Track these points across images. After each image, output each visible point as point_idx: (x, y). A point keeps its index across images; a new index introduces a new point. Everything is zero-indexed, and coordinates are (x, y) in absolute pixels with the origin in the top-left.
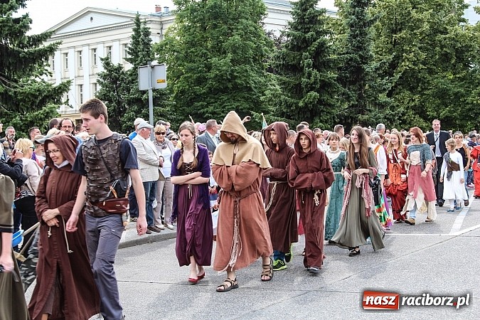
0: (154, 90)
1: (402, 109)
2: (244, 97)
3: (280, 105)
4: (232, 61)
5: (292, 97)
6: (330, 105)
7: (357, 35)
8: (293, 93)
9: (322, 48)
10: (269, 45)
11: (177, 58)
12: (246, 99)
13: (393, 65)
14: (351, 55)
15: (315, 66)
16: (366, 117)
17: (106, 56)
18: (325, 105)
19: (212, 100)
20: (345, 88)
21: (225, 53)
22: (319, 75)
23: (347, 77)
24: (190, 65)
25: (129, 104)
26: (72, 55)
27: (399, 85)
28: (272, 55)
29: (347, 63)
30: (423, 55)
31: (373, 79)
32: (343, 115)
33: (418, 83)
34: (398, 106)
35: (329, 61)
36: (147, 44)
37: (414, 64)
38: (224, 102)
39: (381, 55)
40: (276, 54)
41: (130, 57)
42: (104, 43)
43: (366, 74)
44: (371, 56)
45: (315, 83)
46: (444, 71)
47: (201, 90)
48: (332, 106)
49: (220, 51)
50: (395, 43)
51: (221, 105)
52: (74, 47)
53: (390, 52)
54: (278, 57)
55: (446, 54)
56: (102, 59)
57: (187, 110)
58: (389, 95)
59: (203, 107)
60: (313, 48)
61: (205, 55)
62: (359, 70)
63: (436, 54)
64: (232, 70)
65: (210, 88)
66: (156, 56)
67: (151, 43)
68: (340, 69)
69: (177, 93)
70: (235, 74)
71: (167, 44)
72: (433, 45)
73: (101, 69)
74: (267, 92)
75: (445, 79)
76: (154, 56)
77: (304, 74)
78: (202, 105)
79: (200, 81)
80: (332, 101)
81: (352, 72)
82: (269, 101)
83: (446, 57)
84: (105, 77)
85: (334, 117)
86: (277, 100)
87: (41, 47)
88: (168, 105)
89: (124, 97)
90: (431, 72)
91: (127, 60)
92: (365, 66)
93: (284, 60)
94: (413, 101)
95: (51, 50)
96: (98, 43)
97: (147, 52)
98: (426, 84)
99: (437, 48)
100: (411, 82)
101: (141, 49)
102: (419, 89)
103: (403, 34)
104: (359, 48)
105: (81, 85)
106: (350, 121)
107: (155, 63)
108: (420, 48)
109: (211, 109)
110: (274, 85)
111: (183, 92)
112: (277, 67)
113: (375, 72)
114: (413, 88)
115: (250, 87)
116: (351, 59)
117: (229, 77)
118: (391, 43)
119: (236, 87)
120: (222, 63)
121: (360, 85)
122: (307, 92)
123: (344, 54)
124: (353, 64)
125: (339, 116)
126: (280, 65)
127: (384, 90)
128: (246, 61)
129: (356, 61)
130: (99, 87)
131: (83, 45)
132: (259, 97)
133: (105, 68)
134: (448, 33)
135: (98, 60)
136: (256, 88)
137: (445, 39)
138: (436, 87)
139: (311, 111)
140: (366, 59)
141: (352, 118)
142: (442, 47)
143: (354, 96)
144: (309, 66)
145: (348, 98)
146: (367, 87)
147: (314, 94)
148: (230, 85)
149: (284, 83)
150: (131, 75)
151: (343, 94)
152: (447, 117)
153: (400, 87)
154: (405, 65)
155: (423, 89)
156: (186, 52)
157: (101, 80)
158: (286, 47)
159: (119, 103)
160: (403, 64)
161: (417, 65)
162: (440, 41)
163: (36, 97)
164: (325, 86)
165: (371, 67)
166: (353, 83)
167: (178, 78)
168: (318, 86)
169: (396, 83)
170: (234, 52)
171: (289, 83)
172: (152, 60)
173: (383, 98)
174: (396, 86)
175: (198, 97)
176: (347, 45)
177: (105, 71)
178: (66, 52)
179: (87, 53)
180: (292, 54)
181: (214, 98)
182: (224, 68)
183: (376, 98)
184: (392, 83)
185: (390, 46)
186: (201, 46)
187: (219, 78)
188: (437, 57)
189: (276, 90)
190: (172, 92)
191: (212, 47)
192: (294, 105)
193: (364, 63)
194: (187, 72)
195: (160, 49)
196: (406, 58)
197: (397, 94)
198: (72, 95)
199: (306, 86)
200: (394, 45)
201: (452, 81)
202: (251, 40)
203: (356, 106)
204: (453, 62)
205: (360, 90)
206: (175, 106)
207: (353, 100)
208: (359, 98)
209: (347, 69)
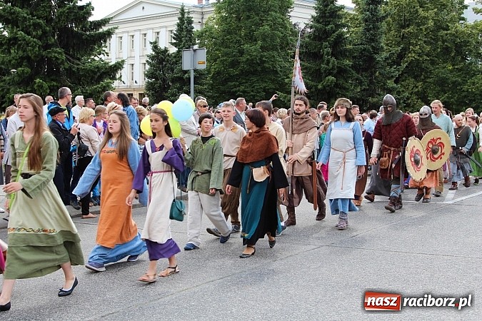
0: (195, 71)
1: (406, 94)
2: (270, 79)
4: (261, 47)
5: (312, 81)
6: (345, 88)
7: (371, 29)
8: (313, 77)
9: (340, 39)
10: (295, 34)
11: (215, 44)
12: (273, 81)
13: (401, 56)
14: (365, 46)
15: (333, 55)
16: (375, 100)
17: (154, 40)
18: (340, 88)
19: (244, 81)
20: (358, 74)
21: (256, 40)
22: (336, 62)
23: (360, 65)
24: (226, 50)
25: (172, 82)
26: (126, 38)
27: (405, 73)
29: (361, 52)
30: (428, 48)
31: (383, 67)
32: (355, 97)
33: (421, 72)
34: (403, 91)
35: (346, 50)
36: (190, 31)
37: (419, 56)
38: (253, 83)
39: (391, 47)
41: (175, 41)
42: (153, 29)
43: (377, 63)
44: (382, 47)
45: (333, 69)
46: (444, 62)
47: (234, 72)
48: (347, 90)
49: (251, 38)
50: (403, 37)
51: (251, 85)
52: (128, 32)
53: (399, 44)
54: (302, 46)
55: (447, 48)
56: (151, 43)
57: (222, 88)
58: (396, 82)
60: (332, 39)
61: (238, 42)
62: (371, 59)
63: (438, 48)
64: (261, 56)
65: (242, 71)
66: (197, 42)
67: (193, 30)
68: (354, 57)
69: (214, 74)
70: (264, 59)
71: (206, 31)
72: (436, 40)
73: (150, 51)
74: (291, 76)
75: (446, 69)
76: (195, 41)
77: (323, 61)
78: (235, 85)
79: (234, 64)
80: (347, 85)
81: (364, 61)
83: (446, 51)
84: (152, 58)
87: (101, 30)
88: (206, 84)
89: (169, 75)
90: (433, 63)
91: (172, 44)
92: (376, 56)
93: (307, 48)
94: (417, 87)
95: (109, 34)
96: (147, 29)
97: (190, 37)
98: (429, 74)
99: (439, 43)
100: (415, 71)
101: (184, 35)
102: (422, 77)
103: (410, 29)
104: (372, 40)
105: (133, 65)
106: (361, 103)
107: (196, 47)
108: (425, 42)
109: (242, 88)
111: (218, 73)
113: (385, 61)
114: (417, 76)
115: (276, 71)
116: (365, 50)
117: (258, 61)
118: (400, 36)
119: (265, 71)
120: (253, 49)
121: (371, 72)
122: (326, 77)
123: (358, 45)
124: (367, 54)
125: (352, 98)
126: (303, 52)
127: (392, 77)
128: (274, 48)
129: (369, 51)
130: (148, 67)
131: (135, 31)
132: (283, 79)
133: (154, 51)
134: (447, 30)
135: (148, 43)
136: (281, 71)
137: (446, 35)
138: (437, 76)
139: (328, 93)
140: (377, 50)
141: (363, 100)
142: (444, 41)
143: (366, 81)
144: (328, 54)
145: (361, 83)
146: (377, 74)
147: (331, 78)
148: (259, 69)
149: (306, 68)
150: (175, 57)
151: (357, 79)
153: (406, 75)
154: (411, 56)
155: (425, 78)
156: (223, 39)
157: (150, 61)
158: (309, 37)
159: (164, 81)
160: (410, 55)
161: (421, 57)
162: (442, 36)
163: (95, 73)
164: (341, 72)
165: (381, 57)
166: (365, 70)
167: (215, 60)
168: (335, 72)
169: (402, 71)
170: (264, 40)
171: (310, 68)
172: (194, 45)
173: (391, 83)
174: (402, 74)
175: (231, 78)
176: (362, 37)
177: (154, 53)
178: (120, 36)
179: (138, 37)
180: (314, 43)
181: (245, 79)
182: (255, 53)
183: (385, 84)
184: (399, 71)
185: (399, 39)
186: (236, 34)
187: (250, 62)
188: (439, 50)
190: (209, 72)
191: (245, 35)
192: (314, 88)
193: (376, 53)
194: (223, 56)
195: (200, 36)
196: (412, 50)
197: (403, 81)
198: (124, 73)
199: (325, 71)
200: (402, 39)
201: (451, 71)
202: (279, 30)
203: (367, 90)
204: (453, 55)
205: (371, 76)
206: (212, 85)
207: (365, 85)
208: (370, 83)
209: (361, 58)
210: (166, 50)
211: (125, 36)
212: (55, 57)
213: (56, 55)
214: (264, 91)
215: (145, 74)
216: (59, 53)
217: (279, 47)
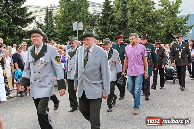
5: (103, 33)
7: (124, 13)
9: (113, 17)
14: (122, 20)
15: (111, 23)
20: (120, 30)
21: (77, 19)
22: (112, 26)
23: (121, 27)
24: (65, 24)
29: (121, 22)
30: (143, 20)
31: (129, 27)
35: (115, 22)
36: (51, 17)
41: (45, 21)
43: (127, 26)
44: (129, 20)
45: (111, 29)
49: (75, 19)
60: (110, 17)
62: (125, 24)
66: (54, 21)
68: (118, 24)
71: (57, 17)
75: (149, 27)
77: (107, 26)
79: (69, 29)
81: (122, 25)
83: (149, 20)
92: (127, 23)
93: (100, 21)
95: (34, 18)
101: (49, 18)
103: (136, 13)
104: (125, 17)
113: (130, 25)
121: (125, 29)
122: (109, 32)
123: (120, 19)
126: (99, 23)
129: (124, 22)
133: (37, 25)
143: (123, 33)
144: (109, 23)
147: (111, 32)
149: (101, 29)
152: (150, 39)
154: (137, 23)
158: (101, 17)
164: (114, 30)
165: (128, 23)
166: (123, 29)
167: (61, 28)
171: (103, 29)
180: (103, 19)
192: (104, 36)
193: (126, 22)
195: (55, 18)
199: (108, 30)
202: (85, 15)
204: (152, 22)
205: (125, 31)
208: (125, 34)
209: (121, 24)
210: (42, 25)
212: (13, 28)
213: (14, 27)
216: (15, 27)
217: (85, 22)
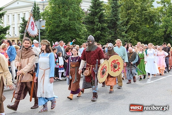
0: (41, 30)
1: (130, 38)
3: (87, 36)
4: (69, 19)
6: (104, 36)
7: (114, 11)
8: (91, 31)
9: (102, 16)
10: (83, 13)
11: (49, 18)
12: (74, 33)
13: (127, 22)
14: (112, 18)
15: (99, 22)
17: (23, 17)
18: (103, 36)
19: (62, 34)
20: (110, 30)
21: (67, 16)
22: (100, 25)
23: (111, 26)
24: (54, 20)
26: (11, 16)
27: (129, 29)
28: (84, 18)
31: (120, 27)
32: (109, 40)
33: (136, 28)
34: (129, 37)
35: (104, 20)
36: (38, 13)
37: (135, 22)
38: (66, 34)
39: (123, 18)
40: (85, 17)
42: (22, 12)
43: (118, 25)
44: (120, 18)
45: (99, 28)
46: (145, 24)
47: (58, 30)
49: (65, 16)
50: (128, 14)
51: (65, 35)
52: (12, 13)
53: (126, 17)
54: (86, 18)
55: (146, 18)
56: (22, 18)
57: (53, 37)
58: (126, 33)
59: (58, 36)
60: (99, 15)
61: (59, 17)
62: (115, 24)
63: (143, 18)
64: (69, 23)
65: (61, 29)
66: (42, 17)
67: (40, 12)
68: (108, 23)
69: (49, 31)
70: (70, 24)
72: (142, 15)
73: (21, 22)
74: (82, 31)
76: (41, 17)
77: (95, 25)
78: (58, 35)
79: (58, 27)
80: (105, 35)
81: (113, 24)
82: (83, 34)
84: (23, 25)
85: (106, 40)
86: (86, 34)
88: (46, 35)
90: (141, 24)
92: (117, 22)
93: (88, 19)
94: (134, 35)
95: (3, 14)
96: (20, 12)
97: (38, 15)
98: (139, 29)
99: (143, 16)
100: (134, 28)
101: (36, 14)
102: (137, 31)
103: (131, 11)
104: (115, 15)
105: (14, 28)
107: (41, 20)
108: (137, 16)
109: (61, 37)
110: (84, 28)
111: (51, 31)
112: (86, 22)
113: (121, 24)
114: (134, 30)
115: (76, 29)
116: (112, 20)
117: (68, 25)
118: (127, 14)
119: (71, 29)
120: (65, 20)
121: (115, 29)
122: (96, 31)
123: (110, 17)
124: (113, 21)
125: (108, 40)
126: (87, 21)
127: (124, 31)
128: (75, 20)
129: (114, 20)
130: (21, 28)
131: (15, 13)
132: (79, 33)
133: (23, 21)
134: (146, 11)
135: (20, 18)
136: (78, 29)
137: (146, 13)
138: (143, 30)
139: (98, 38)
140: (117, 20)
141: (112, 41)
142: (145, 16)
143: (113, 33)
144: (97, 22)
145: (111, 34)
146: (118, 30)
147: (99, 32)
148: (68, 28)
149: (88, 28)
151: (109, 32)
153: (130, 30)
154: (132, 22)
155: (138, 31)
156: (53, 16)
157: (21, 26)
158: (89, 15)
160: (131, 21)
161: (136, 22)
162: (144, 13)
164: (103, 29)
165: (119, 23)
166: (113, 28)
167: (50, 25)
168: (100, 29)
169: (128, 28)
171: (90, 28)
172: (40, 19)
173: (123, 33)
174: (128, 30)
176: (111, 14)
178: (13, 14)
179: (16, 16)
180: (91, 17)
181: (63, 33)
182: (66, 22)
183: (121, 34)
184: (127, 28)
185: (126, 15)
186: (58, 14)
187: (65, 26)
189: (85, 30)
190: (47, 30)
191: (62, 14)
194: (53, 23)
196: (132, 19)
197: (129, 32)
198: (10, 31)
199: (96, 29)
200: (128, 15)
201: (148, 28)
202: (76, 12)
203: (114, 36)
204: (149, 21)
205: (115, 31)
206: (48, 35)
207: (113, 34)
208: (115, 34)
209: (111, 23)
211: (10, 16)
214: (71, 37)
215: (19, 32)
